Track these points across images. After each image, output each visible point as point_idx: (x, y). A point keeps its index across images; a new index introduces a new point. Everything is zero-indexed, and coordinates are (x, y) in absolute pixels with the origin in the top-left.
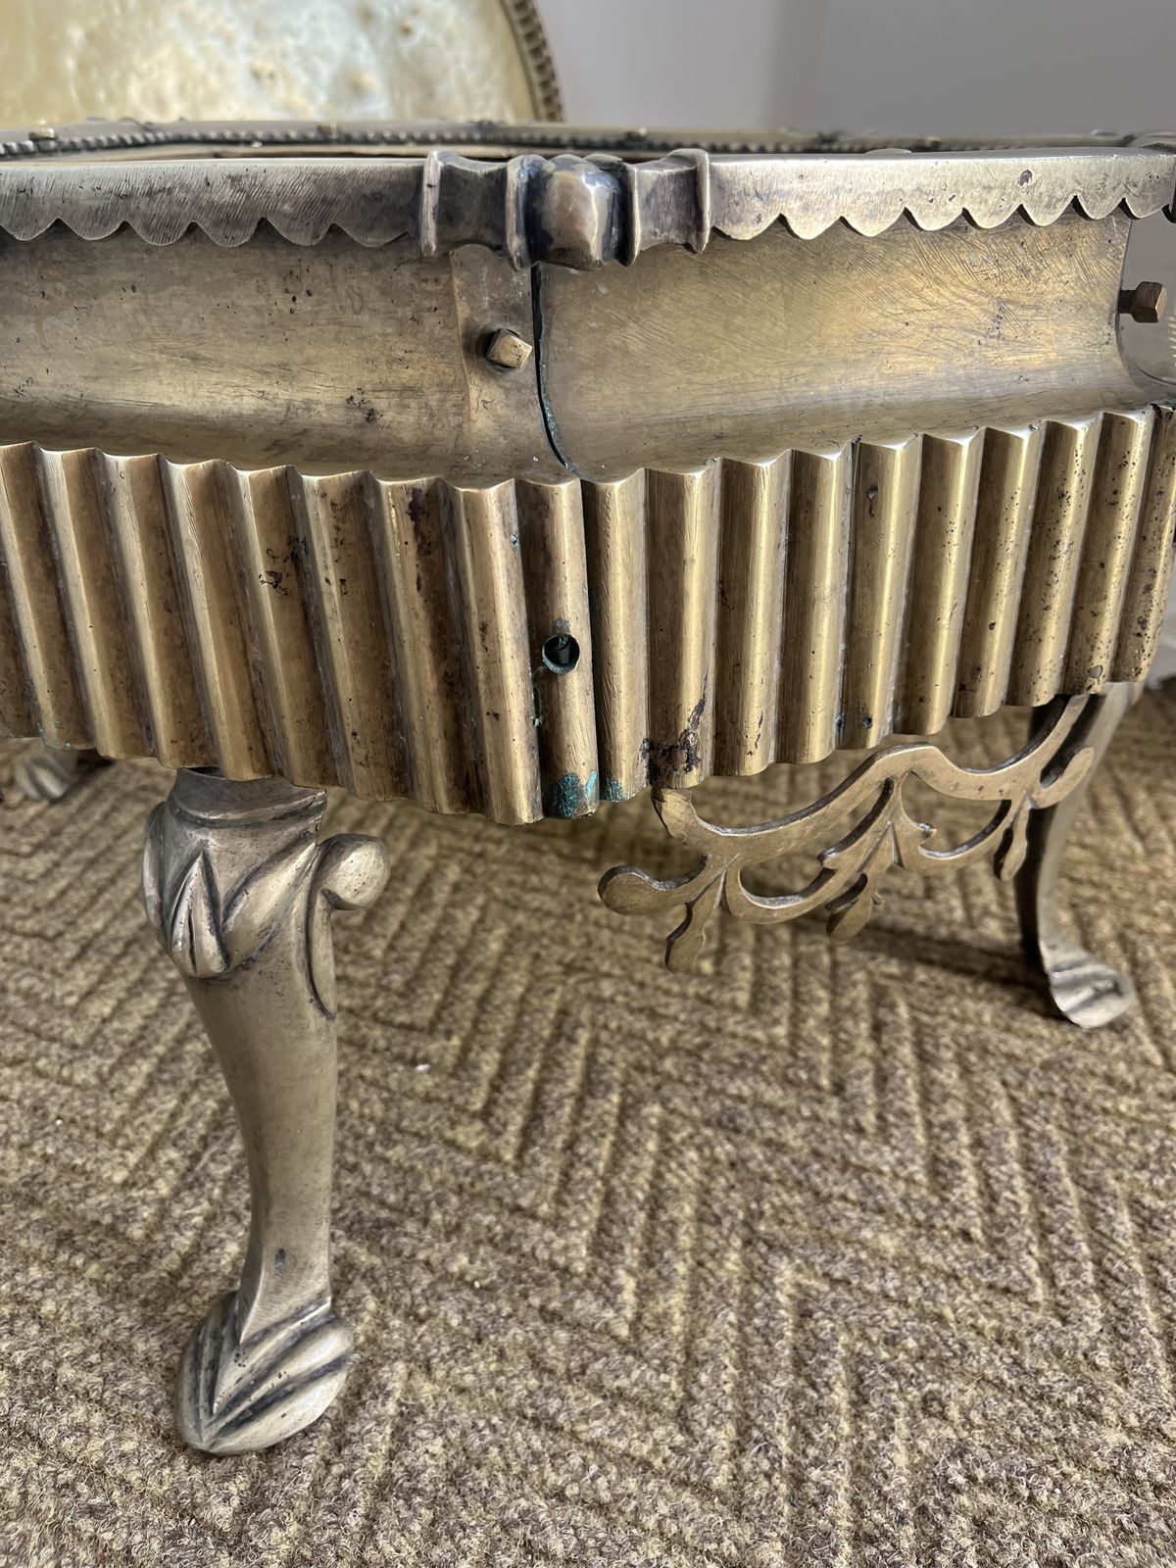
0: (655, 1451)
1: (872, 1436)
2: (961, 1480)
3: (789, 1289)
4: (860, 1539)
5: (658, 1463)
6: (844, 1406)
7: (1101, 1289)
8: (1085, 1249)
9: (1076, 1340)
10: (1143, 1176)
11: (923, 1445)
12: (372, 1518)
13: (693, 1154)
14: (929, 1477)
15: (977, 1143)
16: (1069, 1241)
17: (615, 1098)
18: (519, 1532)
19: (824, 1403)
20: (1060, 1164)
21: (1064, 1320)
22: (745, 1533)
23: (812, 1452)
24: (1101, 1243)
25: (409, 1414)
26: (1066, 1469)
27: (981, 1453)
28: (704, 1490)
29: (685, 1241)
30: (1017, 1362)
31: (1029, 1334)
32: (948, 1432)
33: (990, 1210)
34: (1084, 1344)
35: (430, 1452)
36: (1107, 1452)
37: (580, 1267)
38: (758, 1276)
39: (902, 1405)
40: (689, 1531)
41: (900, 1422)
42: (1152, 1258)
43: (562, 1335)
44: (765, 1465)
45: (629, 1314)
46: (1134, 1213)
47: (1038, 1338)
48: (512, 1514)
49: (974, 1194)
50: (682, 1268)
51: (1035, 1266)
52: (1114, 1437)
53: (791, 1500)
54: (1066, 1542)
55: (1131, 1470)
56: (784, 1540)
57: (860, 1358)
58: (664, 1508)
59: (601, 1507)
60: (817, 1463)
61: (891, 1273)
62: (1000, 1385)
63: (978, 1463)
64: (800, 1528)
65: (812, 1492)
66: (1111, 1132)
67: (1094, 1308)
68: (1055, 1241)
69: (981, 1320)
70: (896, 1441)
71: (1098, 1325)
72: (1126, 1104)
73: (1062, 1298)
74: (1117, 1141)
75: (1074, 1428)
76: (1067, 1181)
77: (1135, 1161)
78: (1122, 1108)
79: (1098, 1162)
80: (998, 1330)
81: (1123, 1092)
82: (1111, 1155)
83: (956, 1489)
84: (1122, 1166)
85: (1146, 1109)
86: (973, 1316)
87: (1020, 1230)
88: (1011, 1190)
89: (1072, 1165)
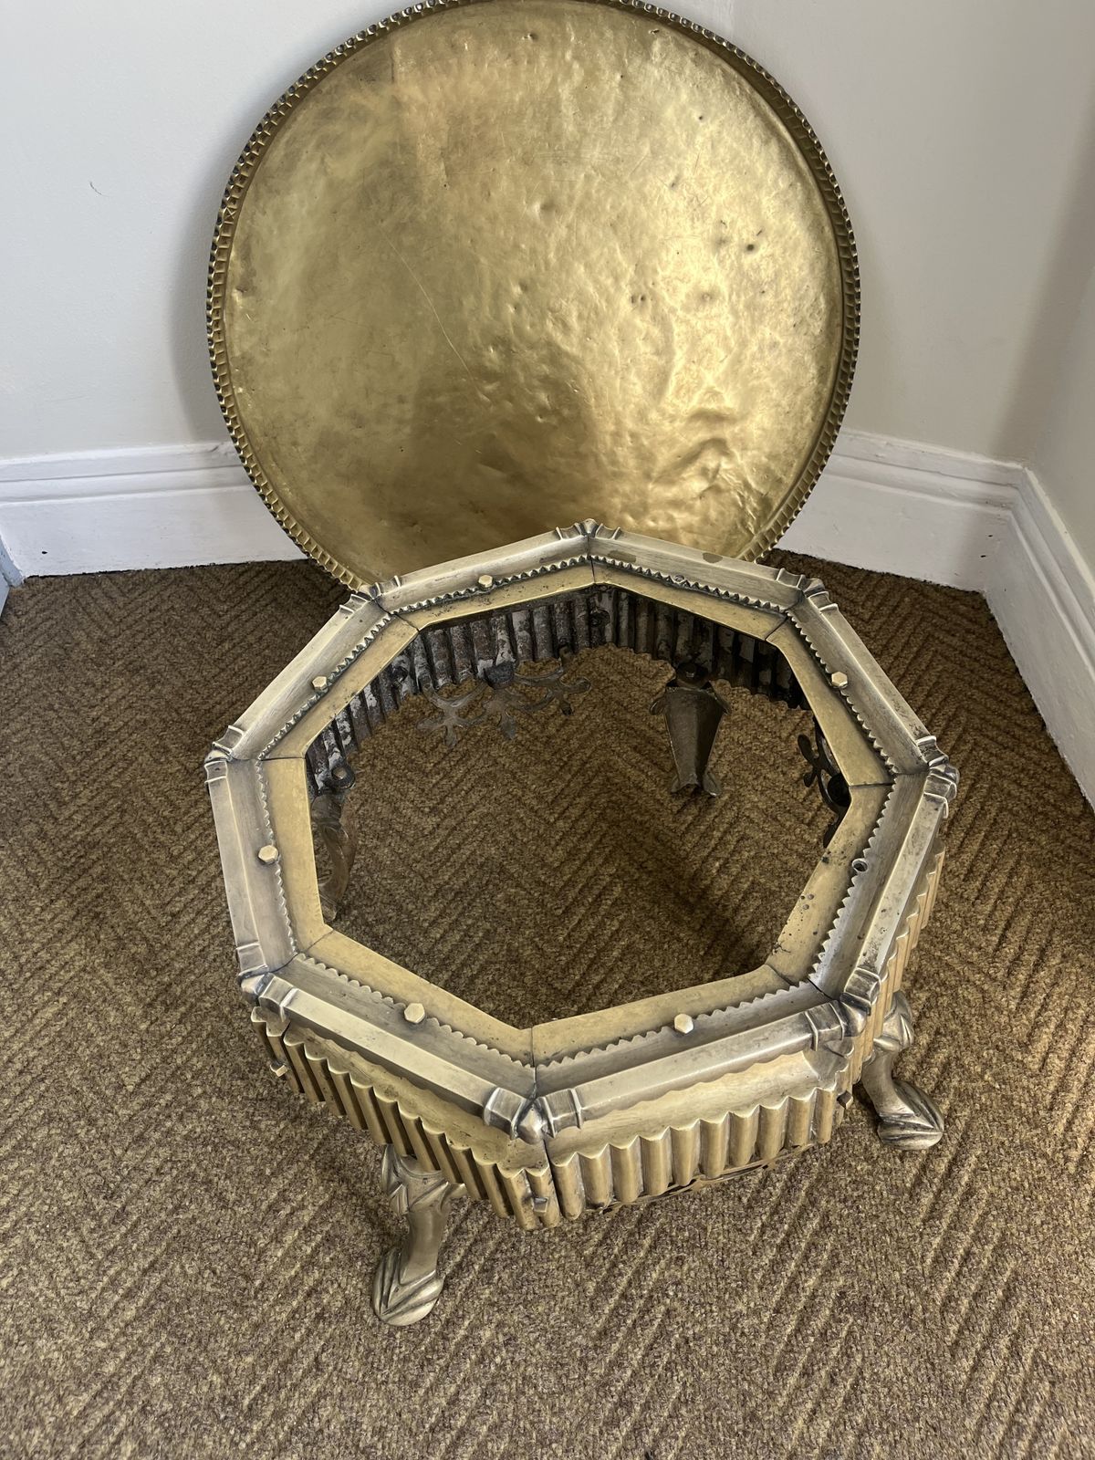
0: (570, 1231)
1: (650, 1262)
2: (671, 1293)
4: (624, 1296)
5: (569, 1236)
6: (646, 1246)
7: (780, 1248)
8: (786, 1227)
9: (752, 1263)
10: (840, 1206)
11: (666, 1274)
14: (660, 1287)
16: (781, 1222)
18: (513, 1239)
19: (639, 1242)
20: (806, 1184)
21: (754, 1253)
22: (585, 1274)
23: (625, 1257)
24: (795, 1228)
26: (714, 1308)
27: (686, 1289)
28: (580, 1254)
30: (723, 1261)
31: (736, 1252)
32: (679, 1274)
33: (759, 1192)
34: (755, 1266)
36: (733, 1311)
39: (668, 1256)
40: (568, 1265)
41: (662, 1262)
42: (813, 1244)
44: (605, 1255)
46: (822, 1220)
47: (738, 1255)
48: (513, 1232)
49: (757, 1181)
51: (759, 1225)
52: (740, 1307)
53: (608, 1270)
54: (694, 1334)
55: (737, 1322)
56: (598, 1283)
57: (664, 1231)
58: (563, 1254)
59: (542, 1242)
60: (624, 1262)
61: (697, 1201)
62: (710, 1266)
63: (682, 1290)
64: (605, 1282)
65: (616, 1271)
66: (843, 1178)
67: (770, 1254)
68: (776, 1218)
69: (721, 1237)
70: (657, 1268)
71: (767, 1262)
72: (863, 1167)
73: (760, 1243)
74: (843, 1183)
75: (727, 1296)
76: (803, 1193)
77: (843, 1197)
78: (859, 1168)
79: (824, 1190)
80: (725, 1244)
81: (866, 1160)
82: (833, 1189)
83: (668, 1296)
84: (834, 1196)
85: (870, 1173)
86: (719, 1234)
87: (765, 1207)
88: (774, 1187)
89: (811, 1187)
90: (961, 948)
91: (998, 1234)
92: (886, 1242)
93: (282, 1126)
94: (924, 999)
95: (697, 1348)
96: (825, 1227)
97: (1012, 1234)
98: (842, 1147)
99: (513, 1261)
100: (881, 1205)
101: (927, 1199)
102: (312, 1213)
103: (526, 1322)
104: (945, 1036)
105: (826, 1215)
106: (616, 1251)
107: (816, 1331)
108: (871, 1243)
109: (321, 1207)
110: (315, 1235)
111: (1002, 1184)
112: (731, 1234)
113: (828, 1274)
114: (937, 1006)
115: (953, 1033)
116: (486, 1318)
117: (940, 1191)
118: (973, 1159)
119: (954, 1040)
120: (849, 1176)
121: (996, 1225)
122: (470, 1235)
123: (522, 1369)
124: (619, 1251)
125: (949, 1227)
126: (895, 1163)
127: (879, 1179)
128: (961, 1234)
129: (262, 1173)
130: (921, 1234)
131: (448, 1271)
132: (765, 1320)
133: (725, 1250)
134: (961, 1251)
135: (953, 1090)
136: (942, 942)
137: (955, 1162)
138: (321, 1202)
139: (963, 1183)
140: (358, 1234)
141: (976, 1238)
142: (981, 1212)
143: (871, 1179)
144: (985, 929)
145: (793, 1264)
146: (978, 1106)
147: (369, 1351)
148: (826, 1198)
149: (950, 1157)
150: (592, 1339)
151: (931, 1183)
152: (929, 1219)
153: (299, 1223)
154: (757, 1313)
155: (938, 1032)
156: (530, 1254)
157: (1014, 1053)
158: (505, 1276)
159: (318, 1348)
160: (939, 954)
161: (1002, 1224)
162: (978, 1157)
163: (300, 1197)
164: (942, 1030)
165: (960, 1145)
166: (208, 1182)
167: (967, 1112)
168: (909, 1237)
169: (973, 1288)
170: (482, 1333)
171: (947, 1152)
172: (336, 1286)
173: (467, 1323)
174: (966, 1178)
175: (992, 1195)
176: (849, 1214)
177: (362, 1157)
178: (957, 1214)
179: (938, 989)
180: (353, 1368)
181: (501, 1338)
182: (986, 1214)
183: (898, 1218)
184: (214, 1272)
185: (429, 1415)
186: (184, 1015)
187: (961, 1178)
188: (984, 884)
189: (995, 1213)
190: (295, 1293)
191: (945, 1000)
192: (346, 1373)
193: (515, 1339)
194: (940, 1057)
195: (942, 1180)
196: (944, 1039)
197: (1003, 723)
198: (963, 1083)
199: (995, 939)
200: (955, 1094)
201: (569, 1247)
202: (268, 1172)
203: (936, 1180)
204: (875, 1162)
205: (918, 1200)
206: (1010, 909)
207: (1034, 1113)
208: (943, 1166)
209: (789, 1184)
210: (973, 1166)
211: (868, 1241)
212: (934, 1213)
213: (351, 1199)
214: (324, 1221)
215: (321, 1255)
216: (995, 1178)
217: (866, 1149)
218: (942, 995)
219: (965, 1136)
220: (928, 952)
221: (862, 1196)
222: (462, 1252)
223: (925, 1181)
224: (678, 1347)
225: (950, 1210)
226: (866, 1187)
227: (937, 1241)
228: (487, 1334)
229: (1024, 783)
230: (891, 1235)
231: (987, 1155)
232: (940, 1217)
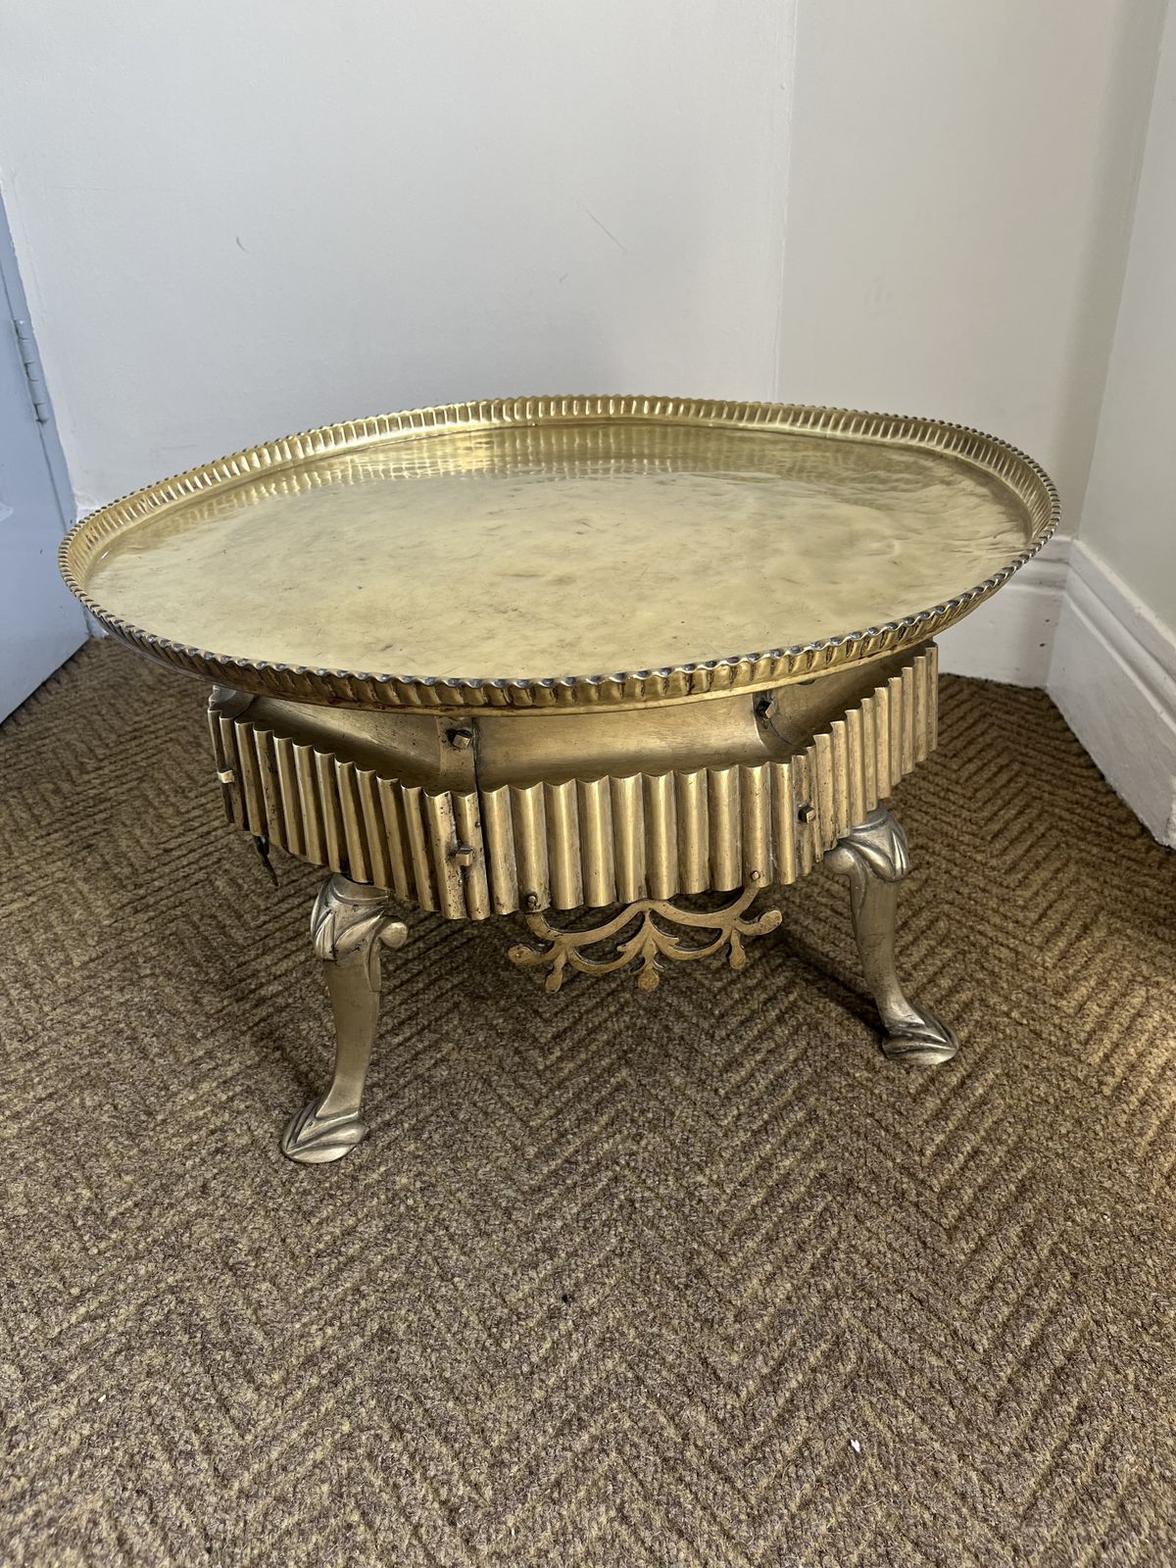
0: (519, 1106)
1: (604, 1136)
2: (623, 1162)
3: (619, 1079)
4: (567, 1161)
5: (517, 1110)
6: (603, 1123)
7: (755, 1133)
8: (766, 1116)
9: (722, 1143)
10: (831, 1103)
11: (621, 1146)
12: (409, 1083)
13: (627, 1019)
14: (611, 1157)
15: (764, 1062)
16: (760, 1111)
17: (613, 985)
19: (595, 1119)
20: (794, 1084)
21: (725, 1135)
22: (527, 1141)
23: (576, 1130)
24: (776, 1117)
25: (443, 1060)
26: (670, 1178)
27: (640, 1159)
28: (526, 1124)
29: (593, 1047)
30: (687, 1139)
31: (704, 1133)
32: (635, 1148)
33: (738, 1087)
34: (724, 1146)
35: (443, 1073)
36: (692, 1181)
37: (542, 1040)
38: (610, 1071)
39: (626, 1132)
40: (509, 1132)
41: (618, 1136)
42: (795, 1132)
43: (517, 1059)
44: (554, 1126)
45: (548, 1063)
46: (809, 1113)
47: (707, 1136)
48: (455, 1101)
49: (738, 1078)
50: (583, 1056)
51: (735, 1112)
52: (701, 1179)
53: (555, 1139)
54: (643, 1197)
55: (695, 1190)
56: (540, 1148)
57: (625, 1112)
58: (506, 1122)
59: (486, 1113)
60: (574, 1134)
61: (667, 1090)
62: (672, 1143)
63: (636, 1161)
64: (549, 1148)
65: (563, 1141)
66: (838, 1081)
67: (744, 1136)
68: (755, 1108)
69: (689, 1121)
70: (611, 1141)
71: (739, 1143)
72: (862, 1074)
73: (734, 1128)
74: (837, 1086)
75: (687, 1168)
76: (790, 1091)
77: (835, 1097)
78: (857, 1075)
79: (815, 1090)
80: (692, 1126)
81: (867, 1069)
82: (826, 1090)
83: (618, 1164)
84: (826, 1095)
85: (869, 1080)
86: (687, 1118)
87: (744, 1099)
88: (758, 1083)
89: (800, 1086)
90: (997, 920)
91: (1014, 1138)
92: (880, 1135)
93: (225, 1003)
94: (950, 954)
95: (643, 1209)
96: (812, 1118)
97: (1031, 1139)
99: (449, 1124)
100: (879, 1105)
101: (932, 1103)
102: (237, 1070)
103: (451, 1173)
104: (970, 982)
105: (814, 1110)
106: (567, 1125)
107: (787, 1204)
108: (862, 1136)
109: (248, 1066)
110: (234, 1086)
111: (1023, 1098)
112: (701, 1119)
113: (808, 1157)
114: (964, 960)
115: (979, 981)
116: (405, 1167)
117: (949, 1098)
118: (990, 1076)
119: (980, 985)
120: (845, 1080)
121: (1013, 1130)
122: (406, 1101)
123: (435, 1213)
124: (571, 1125)
125: (956, 1128)
126: (900, 1074)
127: (880, 1085)
128: (970, 1135)
129: (193, 1036)
130: (922, 1132)
131: (373, 1124)
132: (728, 1191)
133: (692, 1130)
134: (969, 1148)
135: (973, 1023)
137: (969, 1077)
138: (249, 1063)
139: (977, 1094)
140: (281, 1090)
141: (986, 1140)
142: (995, 1119)
143: (870, 1084)
144: (1024, 908)
145: (769, 1146)
146: (1001, 1036)
147: (266, 1182)
148: (815, 1096)
149: (963, 1071)
150: (523, 1193)
151: (939, 1091)
152: (934, 1119)
153: (220, 1076)
154: (719, 1184)
155: (962, 979)
156: (469, 1120)
157: (1047, 999)
158: (437, 1135)
159: (209, 1175)
160: (971, 924)
161: (1020, 1130)
162: (997, 1076)
163: (227, 1057)
164: (967, 978)
165: (977, 1064)
166: (133, 1039)
167: (988, 1040)
168: (908, 1133)
169: (980, 1180)
170: (398, 1179)
171: (960, 1068)
172: (245, 1127)
173: (382, 1169)
174: (980, 1090)
175: (1009, 1106)
176: (840, 1111)
177: (304, 1032)
178: (966, 1118)
180: (244, 1195)
181: (418, 1184)
182: (1002, 1120)
183: (897, 1117)
184: (116, 1108)
185: (318, 1240)
186: (151, 919)
187: (974, 1089)
188: (1025, 878)
189: (1012, 1120)
190: (199, 1129)
191: (973, 956)
192: (234, 1198)
193: (434, 1186)
194: (964, 996)
195: (953, 1090)
196: (968, 985)
197: (1058, 772)
198: (986, 1017)
199: (1034, 916)
200: (976, 1025)
202: (199, 1035)
203: (945, 1090)
204: (877, 1072)
205: (923, 1104)
206: (1052, 896)
207: (1065, 1045)
208: (955, 1079)
209: (775, 1083)
210: (990, 1082)
211: (859, 1133)
212: (940, 1115)
213: (283, 1063)
214: (248, 1077)
215: (236, 1102)
216: (1015, 1093)
217: (868, 1061)
218: (970, 953)
219: (983, 1058)
221: (857, 1097)
222: (393, 1113)
223: (933, 1089)
224: (621, 1207)
225: (959, 1114)
226: (863, 1090)
227: (939, 1138)
228: (403, 1180)
229: (1078, 811)
230: (887, 1130)
231: (1007, 1074)
232: (947, 1118)
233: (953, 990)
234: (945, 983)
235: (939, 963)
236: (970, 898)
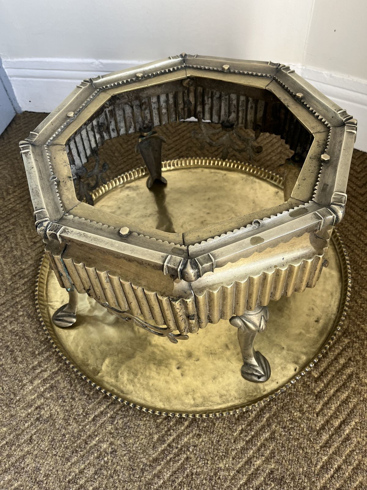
1: (185, 433)
2: (191, 450)
4: (169, 445)
7: (247, 442)
8: (253, 433)
9: (232, 446)
10: (281, 430)
11: (191, 440)
14: (187, 446)
16: (251, 430)
19: (183, 422)
20: (267, 415)
21: (234, 442)
22: (155, 431)
23: (175, 428)
24: (257, 435)
26: (209, 462)
27: (198, 450)
30: (219, 441)
31: (226, 439)
32: (197, 442)
34: (233, 448)
36: (217, 466)
39: (194, 432)
40: (148, 424)
41: (191, 434)
42: (264, 444)
46: (271, 434)
47: (227, 440)
51: (240, 429)
52: (221, 465)
53: (166, 432)
54: (197, 472)
55: (218, 471)
56: (159, 436)
60: (173, 430)
62: (212, 442)
63: (196, 450)
64: (163, 437)
65: (169, 433)
66: (286, 417)
67: (242, 444)
68: (249, 428)
69: (221, 430)
70: (188, 436)
71: (239, 447)
72: (297, 414)
73: (239, 438)
74: (285, 419)
75: (216, 458)
76: (265, 419)
77: (284, 426)
78: (295, 414)
79: (276, 420)
80: (222, 434)
81: (300, 411)
82: (280, 421)
83: (189, 451)
84: (280, 425)
85: (300, 418)
86: (220, 428)
87: (244, 421)
89: (270, 417)
91: (357, 462)
92: (299, 452)
94: (346, 342)
95: (196, 479)
96: (272, 438)
97: (364, 464)
98: (289, 402)
99: (125, 416)
100: (302, 434)
101: (325, 437)
102: (49, 374)
103: (123, 445)
104: (353, 362)
105: (274, 433)
106: (171, 424)
107: (255, 486)
108: (292, 451)
109: (53, 372)
110: (47, 383)
112: (226, 430)
113: (267, 460)
114: (352, 347)
115: (358, 361)
116: (106, 439)
117: (333, 435)
118: (354, 423)
119: (357, 364)
120: (290, 417)
121: (357, 457)
122: (111, 400)
123: (115, 466)
124: (173, 424)
125: (333, 453)
126: (314, 416)
127: (304, 422)
128: (338, 458)
129: (34, 353)
130: (318, 453)
131: (96, 413)
132: (232, 474)
133: (221, 436)
134: (336, 466)
135: (351, 388)
136: (362, 318)
137: (343, 422)
138: (54, 370)
139: (345, 434)
140: (64, 388)
141: (345, 461)
142: (351, 449)
143: (300, 421)
145: (252, 452)
146: (362, 399)
147: (53, 439)
148: (275, 424)
149: (342, 419)
150: (150, 461)
151: (329, 429)
152: (324, 447)
153: (42, 377)
154: (228, 470)
155: (350, 359)
156: (133, 415)
158: (120, 422)
159: (33, 432)
160: (359, 323)
161: (360, 457)
162: (356, 423)
163: (46, 366)
164: (352, 359)
165: (348, 415)
166: (12, 351)
167: (355, 400)
168: (312, 453)
169: (338, 485)
170: (102, 445)
171: (341, 417)
172: (48, 407)
173: (97, 439)
174: (347, 432)
175: (358, 442)
176: (285, 435)
178: (338, 448)
179: (355, 339)
180: (45, 445)
181: (110, 450)
182: (354, 451)
183: (308, 442)
184: (3, 389)
185: (70, 475)
186: (26, 282)
187: (344, 431)
189: (358, 451)
190: (31, 406)
191: (357, 345)
192: (41, 446)
193: (116, 451)
194: (349, 371)
195: (335, 430)
196: (352, 363)
198: (357, 386)
200: (352, 390)
201: (151, 416)
202: (37, 352)
203: (332, 429)
204: (303, 414)
205: (321, 436)
208: (337, 423)
210: (352, 427)
211: (291, 449)
212: (327, 445)
213: (66, 372)
214: (52, 379)
215: (47, 393)
216: (362, 435)
217: (301, 406)
218: (356, 342)
219: (352, 411)
220: (354, 321)
221: (293, 428)
222: (105, 406)
223: (327, 428)
224: (187, 475)
225: (336, 445)
226: (296, 424)
227: (325, 458)
228: (104, 446)
230: (303, 450)
231: (361, 423)
232: (330, 447)
233: (345, 366)
234: (342, 361)
235: (341, 348)
236: (361, 307)
